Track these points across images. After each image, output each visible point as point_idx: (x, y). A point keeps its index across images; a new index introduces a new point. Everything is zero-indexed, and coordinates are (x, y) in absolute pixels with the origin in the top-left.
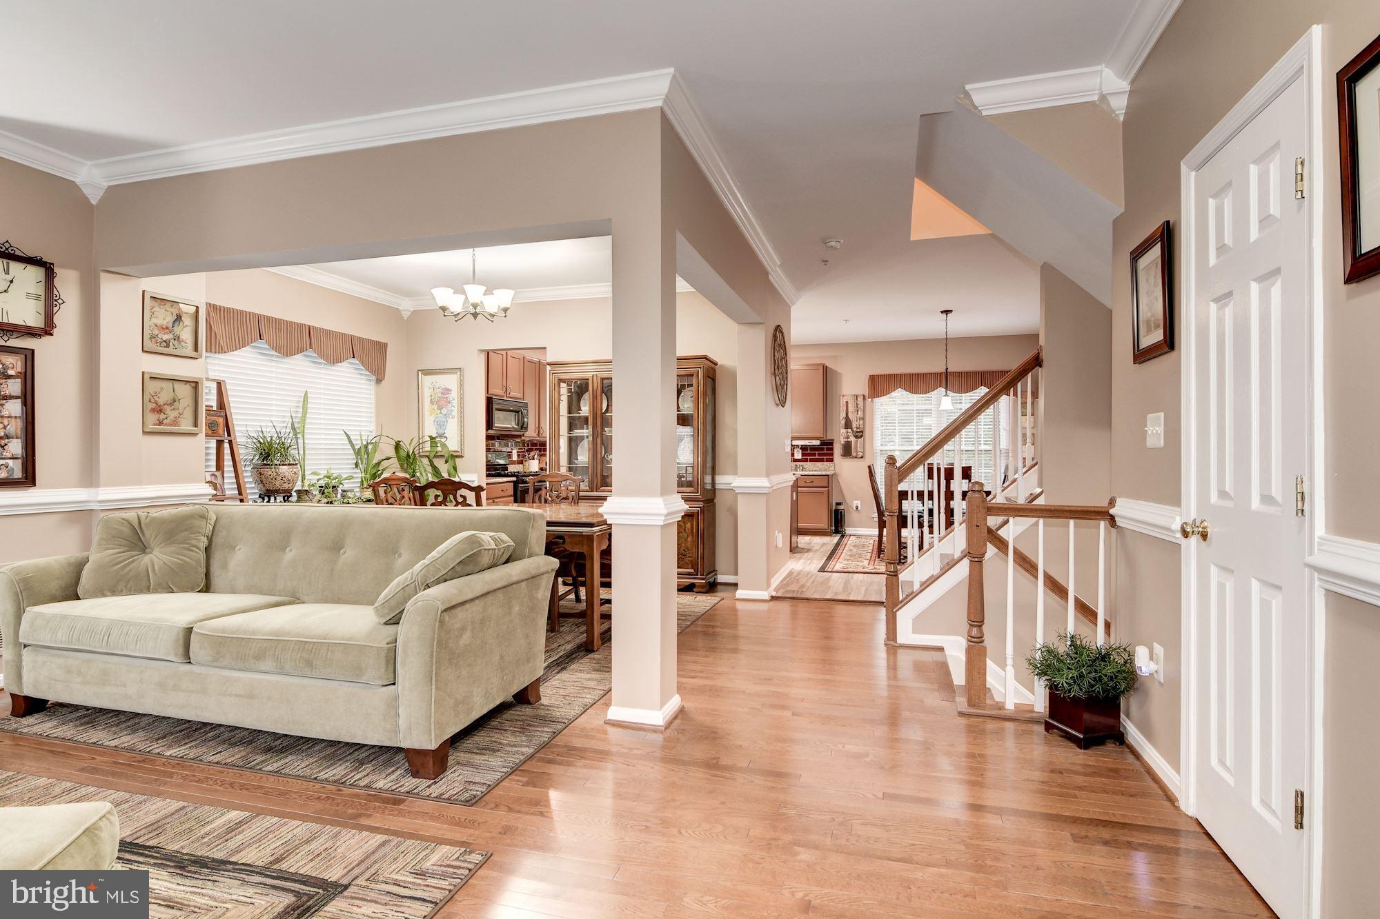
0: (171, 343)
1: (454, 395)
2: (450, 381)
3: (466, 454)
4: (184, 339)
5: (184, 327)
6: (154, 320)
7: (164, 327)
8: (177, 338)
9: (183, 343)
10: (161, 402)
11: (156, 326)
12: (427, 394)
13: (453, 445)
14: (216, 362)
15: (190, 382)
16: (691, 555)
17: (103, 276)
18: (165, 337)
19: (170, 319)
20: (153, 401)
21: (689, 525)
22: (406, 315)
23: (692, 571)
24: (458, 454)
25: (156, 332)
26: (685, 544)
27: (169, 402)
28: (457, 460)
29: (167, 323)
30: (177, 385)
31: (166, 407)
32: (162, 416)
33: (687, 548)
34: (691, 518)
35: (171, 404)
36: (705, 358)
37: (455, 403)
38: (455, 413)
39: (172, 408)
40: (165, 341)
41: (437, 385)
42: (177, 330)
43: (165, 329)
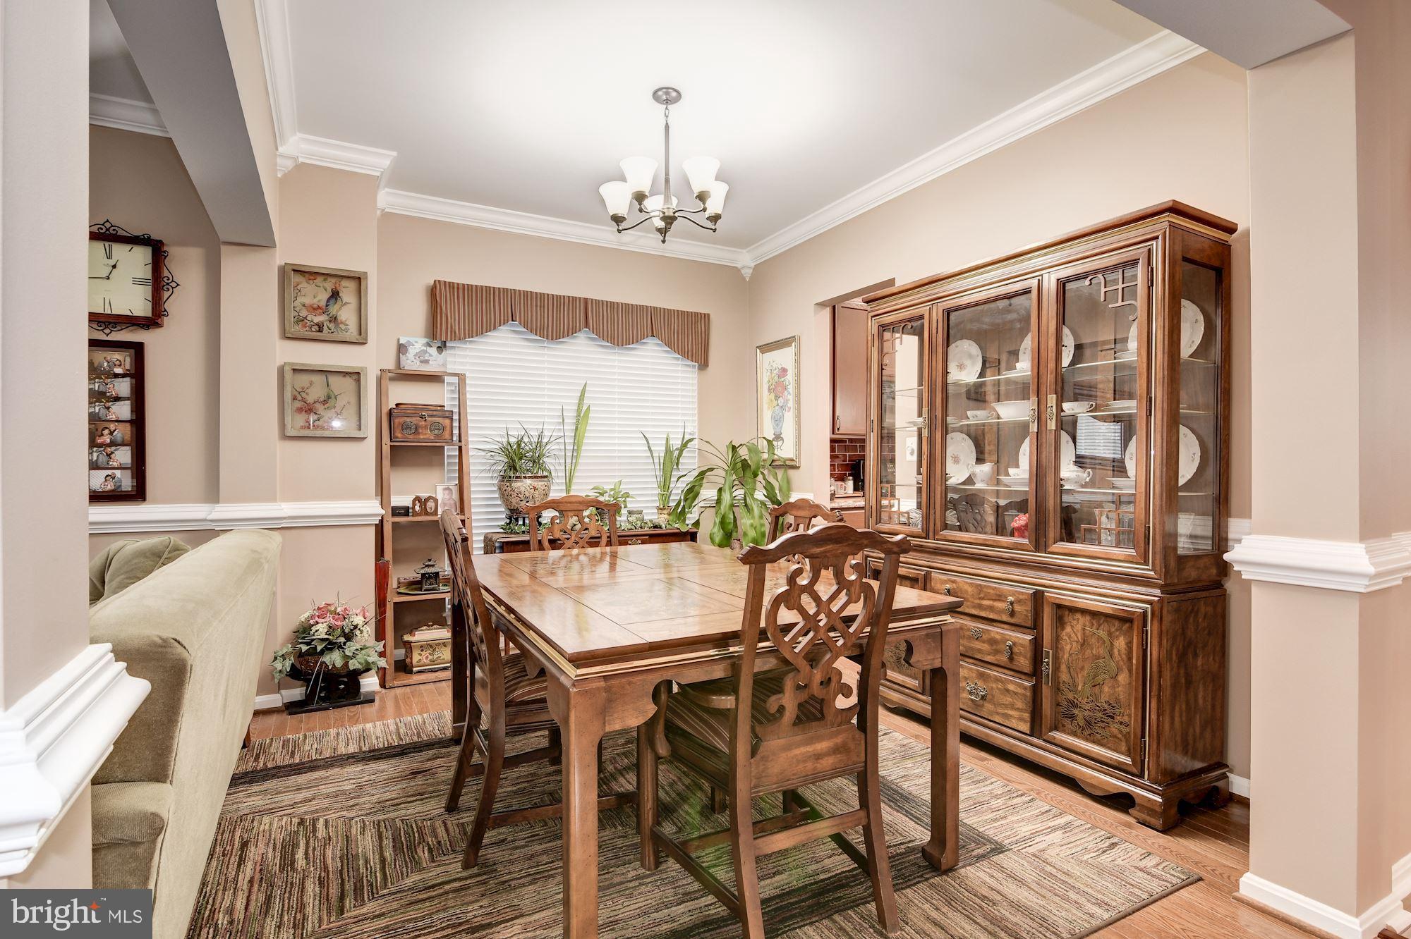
0: (325, 327)
1: (790, 377)
2: (783, 357)
3: (803, 463)
4: (344, 319)
5: (342, 306)
6: (301, 300)
7: (315, 306)
8: (334, 319)
9: (343, 327)
10: (310, 399)
11: (304, 305)
12: (765, 378)
13: (785, 451)
14: (468, 353)
15: (351, 373)
16: (1126, 719)
17: (224, 249)
18: (317, 319)
19: (323, 297)
20: (299, 398)
21: (1120, 643)
22: (747, 273)
23: (1127, 760)
24: (793, 463)
25: (304, 313)
26: (1113, 687)
27: (322, 399)
28: (791, 472)
29: (319, 301)
30: (333, 380)
31: (317, 405)
32: (312, 418)
33: (1118, 701)
34: (1127, 625)
35: (325, 402)
36: (1176, 209)
37: (791, 388)
38: (791, 404)
39: (326, 406)
40: (317, 325)
41: (775, 366)
42: (333, 309)
43: (315, 309)
